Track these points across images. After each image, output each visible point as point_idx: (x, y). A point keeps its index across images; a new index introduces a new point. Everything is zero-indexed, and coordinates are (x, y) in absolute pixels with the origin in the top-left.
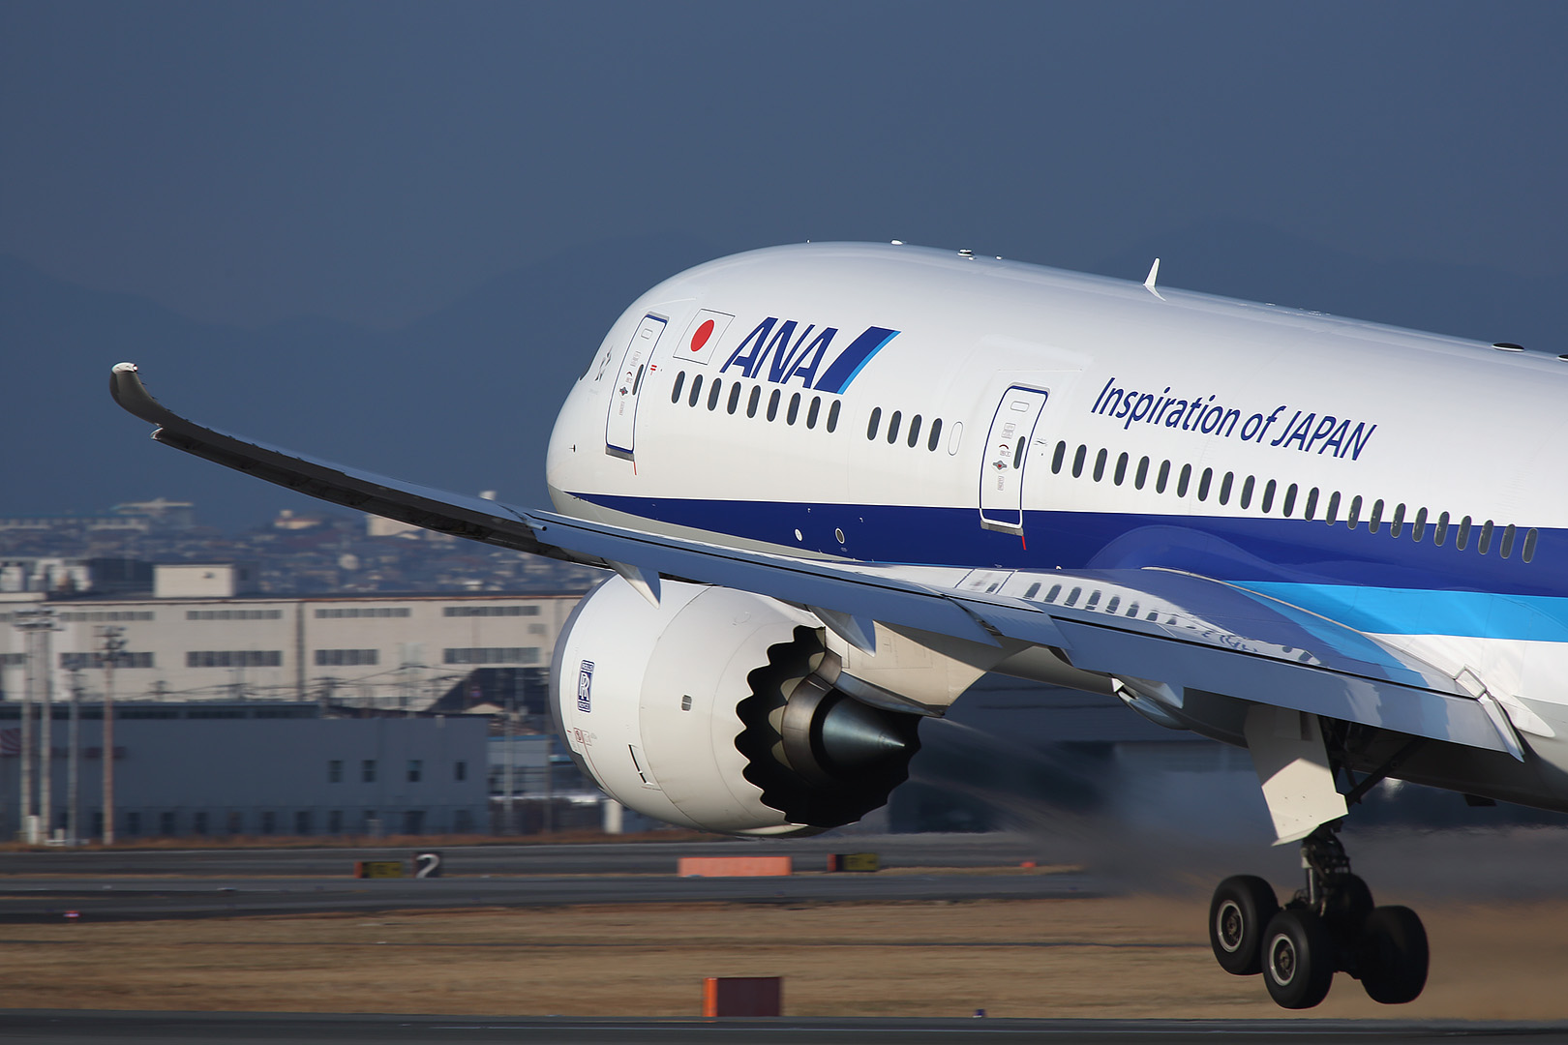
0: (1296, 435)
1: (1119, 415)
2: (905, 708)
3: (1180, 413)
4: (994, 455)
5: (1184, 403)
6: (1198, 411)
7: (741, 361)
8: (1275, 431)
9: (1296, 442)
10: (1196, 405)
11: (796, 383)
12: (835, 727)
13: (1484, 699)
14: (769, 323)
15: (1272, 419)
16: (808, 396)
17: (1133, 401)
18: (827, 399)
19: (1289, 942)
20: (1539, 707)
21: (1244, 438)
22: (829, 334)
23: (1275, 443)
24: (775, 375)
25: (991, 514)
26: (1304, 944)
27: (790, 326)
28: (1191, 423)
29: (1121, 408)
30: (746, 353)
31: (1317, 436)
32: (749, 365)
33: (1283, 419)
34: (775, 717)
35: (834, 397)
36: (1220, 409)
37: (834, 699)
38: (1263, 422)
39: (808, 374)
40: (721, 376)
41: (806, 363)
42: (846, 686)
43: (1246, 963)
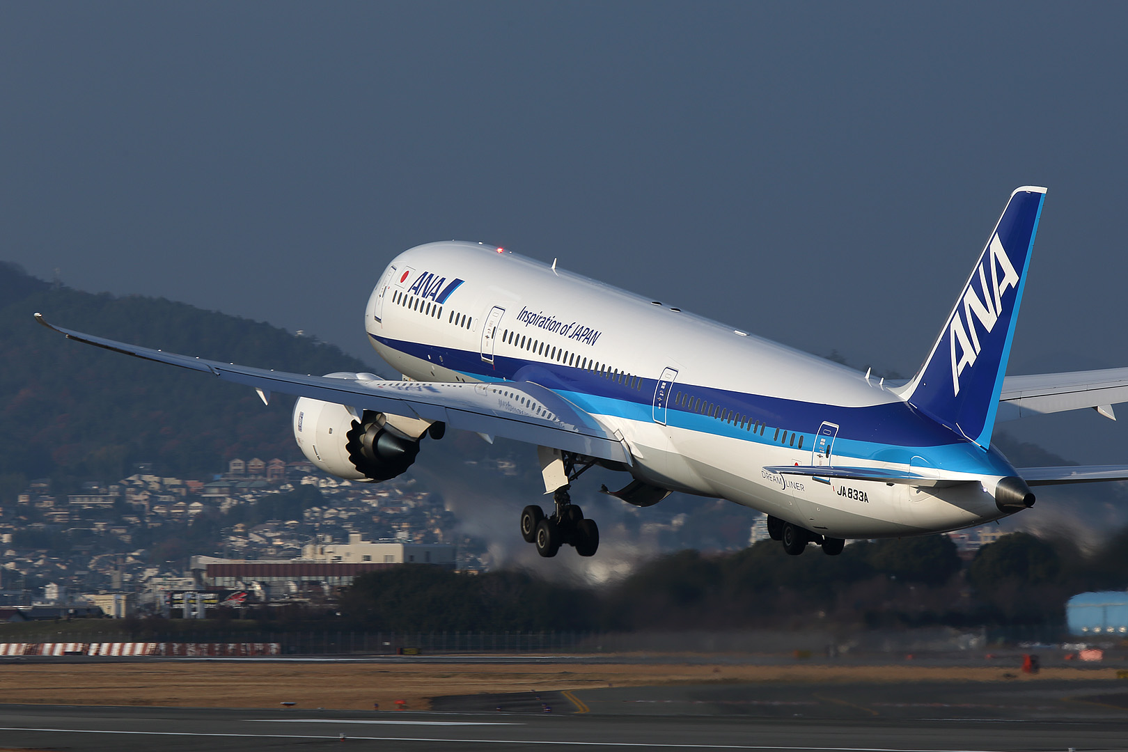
0: (576, 334)
1: (525, 321)
2: (404, 437)
3: (543, 322)
4: (486, 333)
5: (545, 318)
6: (549, 322)
7: (415, 288)
8: (570, 332)
9: (576, 336)
10: (549, 319)
11: (430, 298)
12: (382, 443)
13: (622, 442)
14: (426, 273)
15: (570, 327)
16: (433, 303)
17: (530, 316)
18: (439, 305)
19: (544, 532)
20: (637, 445)
21: (561, 334)
22: (443, 280)
23: (570, 337)
24: (423, 296)
25: (485, 355)
26: (548, 533)
27: (432, 275)
28: (546, 326)
29: (526, 319)
30: (416, 285)
31: (583, 335)
32: (416, 289)
33: (574, 327)
34: (362, 438)
35: (441, 305)
36: (555, 322)
37: (382, 432)
38: (568, 327)
39: (434, 295)
40: (407, 293)
41: (434, 291)
42: (388, 428)
43: (532, 539)
